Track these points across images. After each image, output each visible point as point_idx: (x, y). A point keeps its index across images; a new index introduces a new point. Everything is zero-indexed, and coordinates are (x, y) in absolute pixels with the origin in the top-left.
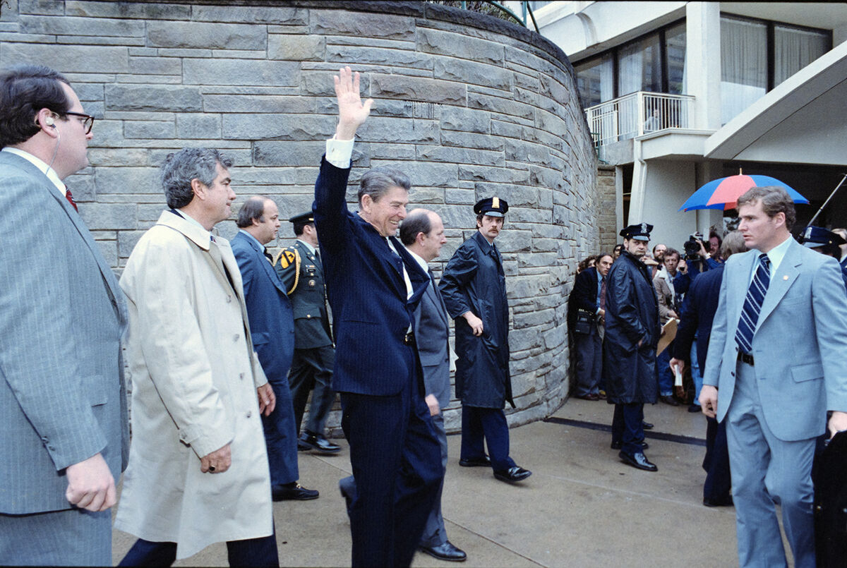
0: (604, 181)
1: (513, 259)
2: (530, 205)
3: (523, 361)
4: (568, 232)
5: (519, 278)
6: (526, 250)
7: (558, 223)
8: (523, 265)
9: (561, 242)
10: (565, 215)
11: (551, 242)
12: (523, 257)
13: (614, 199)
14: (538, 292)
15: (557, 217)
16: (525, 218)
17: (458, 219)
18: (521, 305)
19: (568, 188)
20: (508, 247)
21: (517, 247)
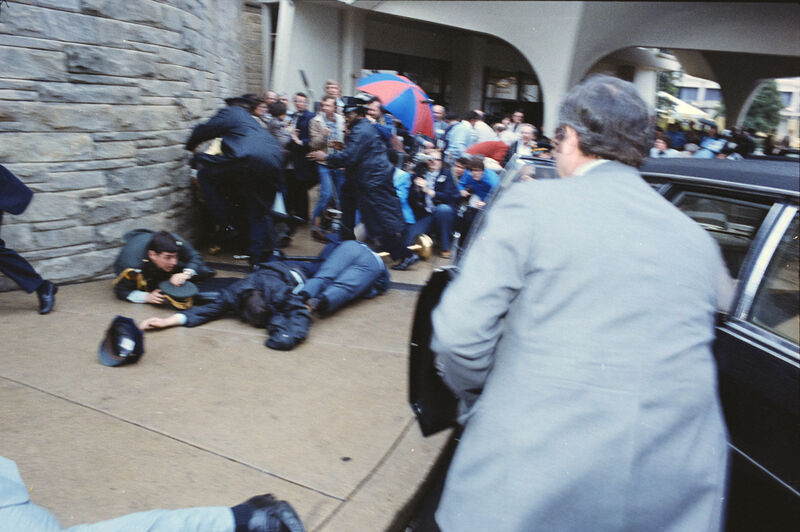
0: (250, 17)
1: (133, 85)
2: (152, 23)
3: (149, 202)
4: (201, 61)
5: (142, 108)
6: (149, 76)
7: (189, 49)
8: (146, 92)
9: (193, 72)
10: (197, 41)
11: (180, 70)
12: (146, 83)
13: (261, 38)
14: (165, 125)
15: (188, 43)
16: (146, 37)
17: (56, 28)
18: (146, 138)
19: (200, 11)
20: (126, 70)
21: (140, 72)
